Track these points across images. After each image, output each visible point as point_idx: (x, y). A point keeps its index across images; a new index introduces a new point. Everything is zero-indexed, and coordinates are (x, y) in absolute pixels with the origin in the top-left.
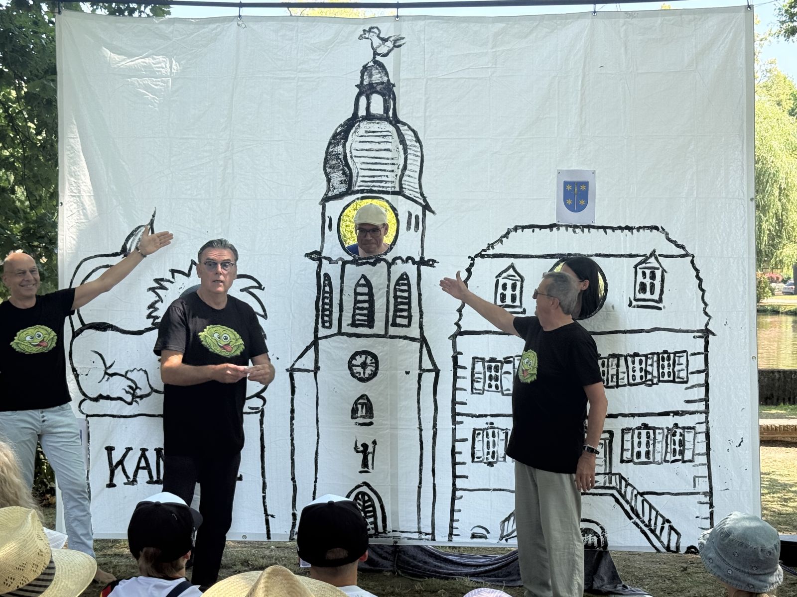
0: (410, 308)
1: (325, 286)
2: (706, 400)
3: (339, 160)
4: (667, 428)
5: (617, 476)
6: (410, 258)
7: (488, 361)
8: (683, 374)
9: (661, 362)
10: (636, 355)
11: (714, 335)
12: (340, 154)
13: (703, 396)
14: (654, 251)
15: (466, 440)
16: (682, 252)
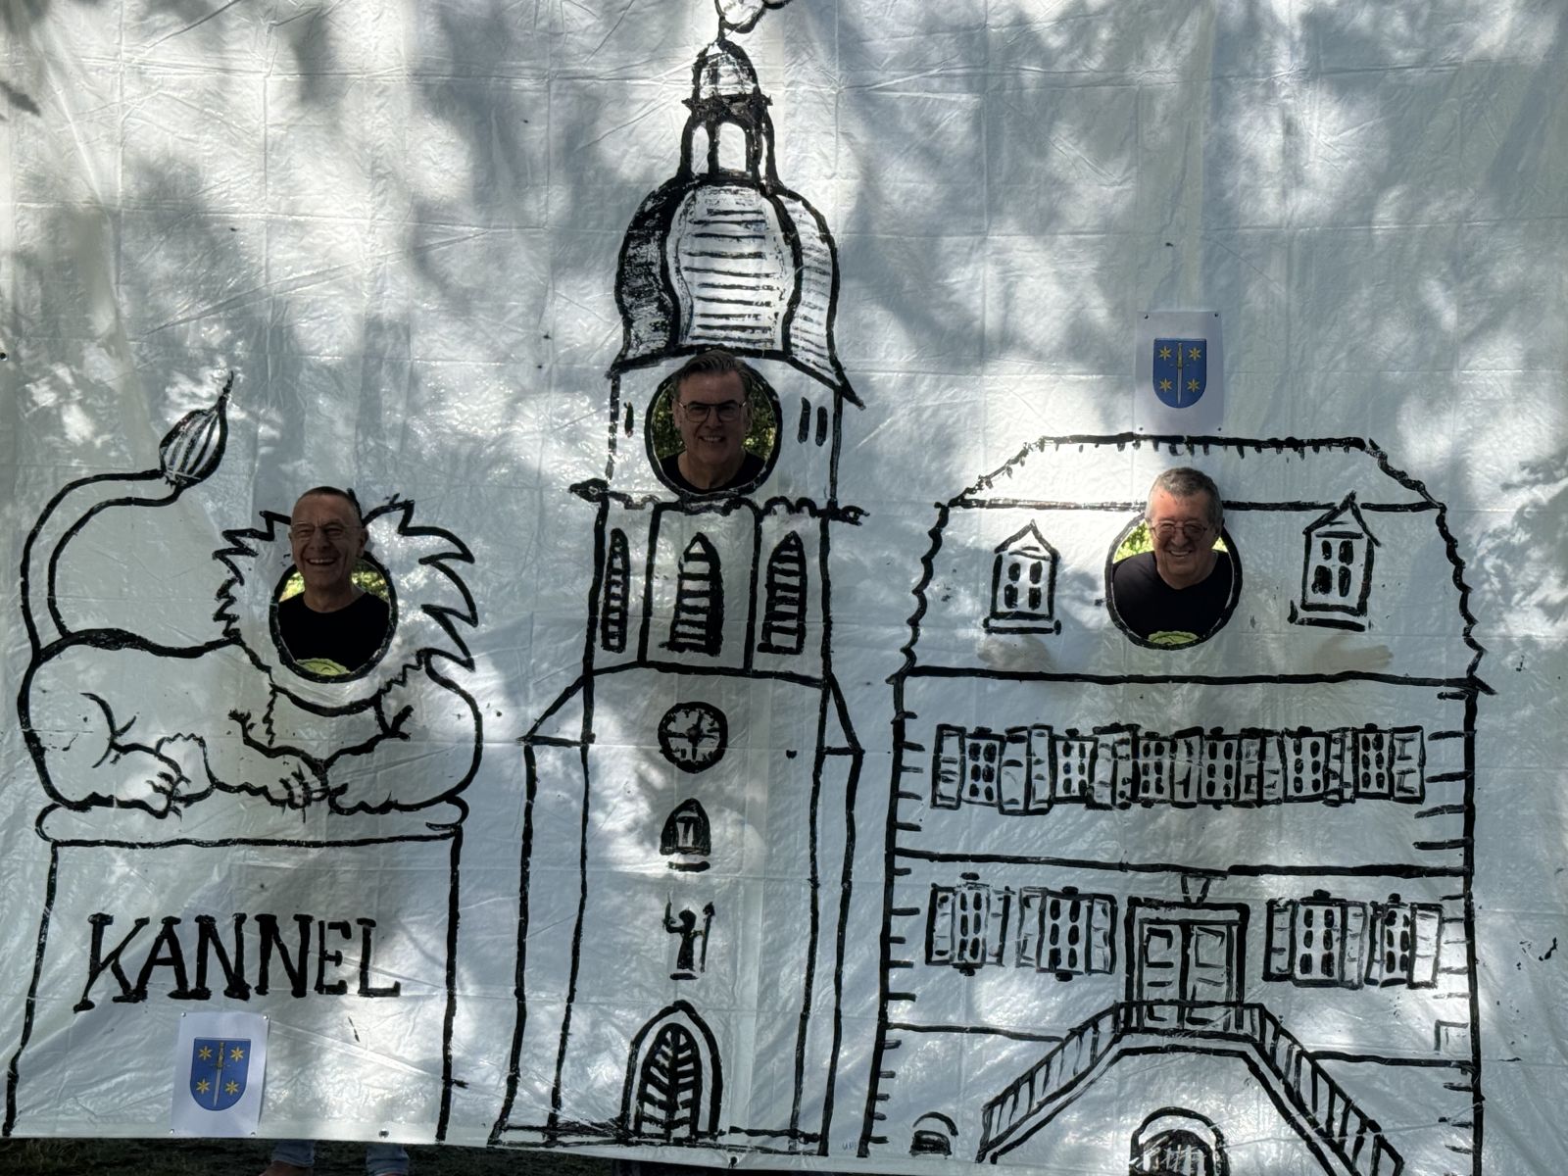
0: (803, 610)
1: (611, 558)
2: (1467, 844)
3: (651, 279)
4: (1374, 904)
5: (1256, 1012)
6: (805, 502)
7: (972, 736)
8: (1412, 782)
9: (1362, 752)
10: (1305, 732)
11: (1489, 691)
12: (652, 264)
13: (1459, 835)
14: (1352, 496)
15: (915, 911)
16: (1416, 497)
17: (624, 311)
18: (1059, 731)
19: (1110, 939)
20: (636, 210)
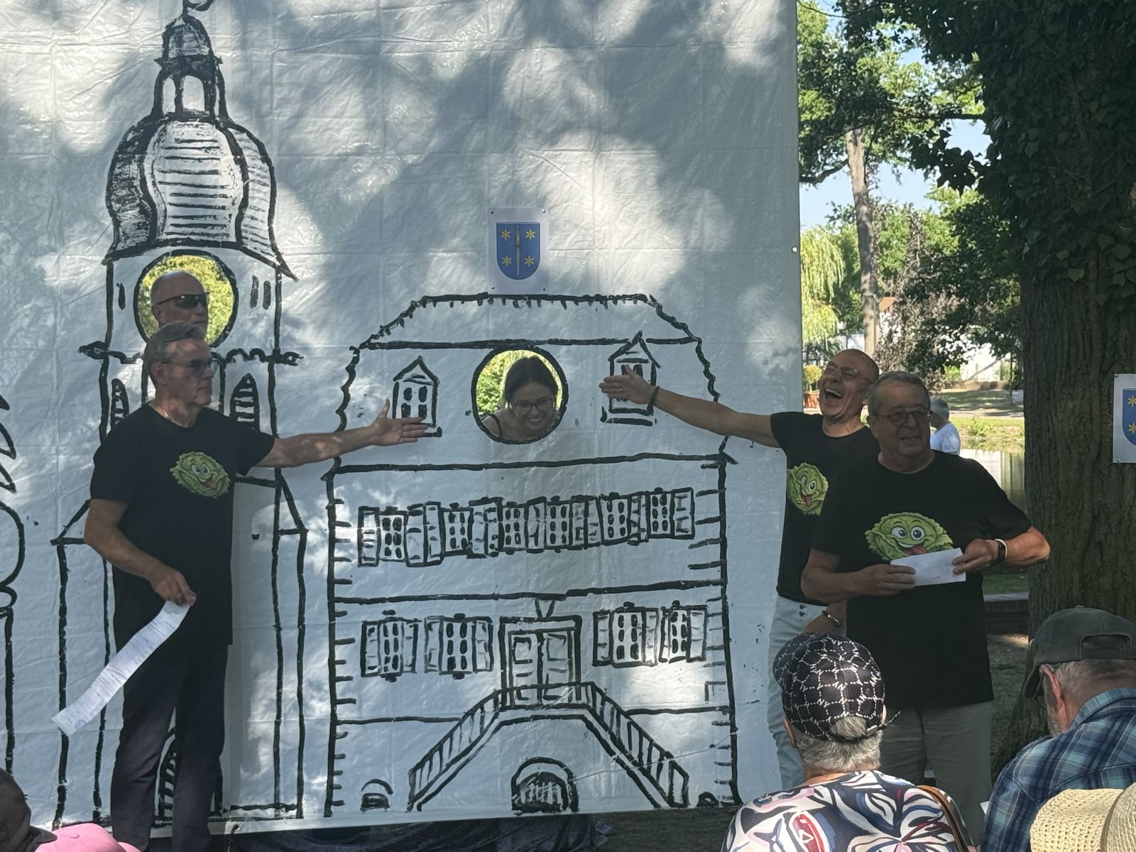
1: (114, 401)
2: (723, 564)
3: (133, 190)
4: (663, 609)
5: (589, 687)
6: (256, 352)
7: (383, 513)
8: (687, 524)
9: (652, 507)
10: (614, 496)
11: (733, 462)
12: (133, 178)
13: (717, 558)
14: (640, 334)
15: (351, 641)
16: (681, 334)
17: (113, 214)
18: (445, 505)
19: (489, 648)
20: (120, 140)
